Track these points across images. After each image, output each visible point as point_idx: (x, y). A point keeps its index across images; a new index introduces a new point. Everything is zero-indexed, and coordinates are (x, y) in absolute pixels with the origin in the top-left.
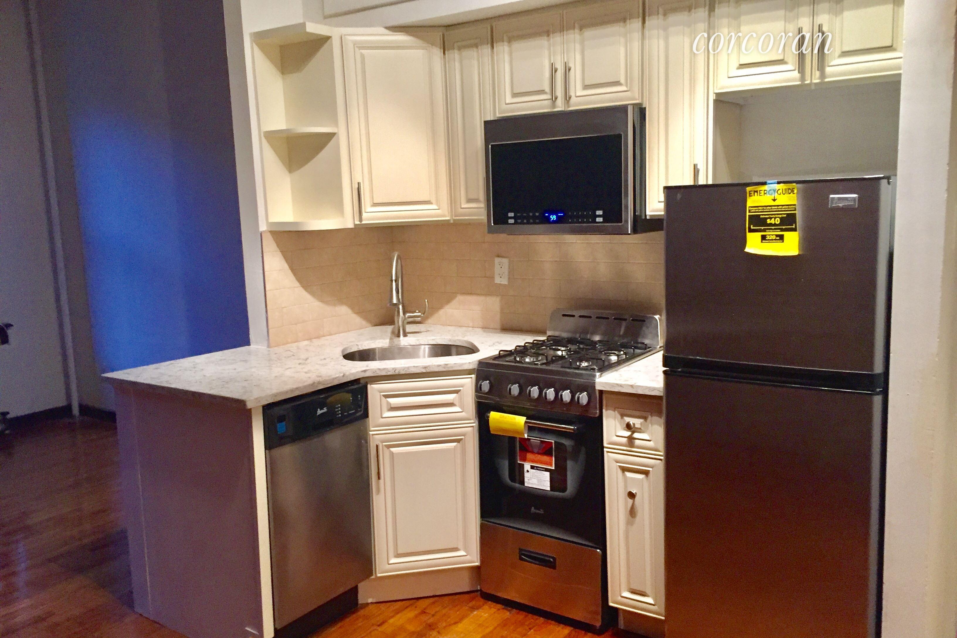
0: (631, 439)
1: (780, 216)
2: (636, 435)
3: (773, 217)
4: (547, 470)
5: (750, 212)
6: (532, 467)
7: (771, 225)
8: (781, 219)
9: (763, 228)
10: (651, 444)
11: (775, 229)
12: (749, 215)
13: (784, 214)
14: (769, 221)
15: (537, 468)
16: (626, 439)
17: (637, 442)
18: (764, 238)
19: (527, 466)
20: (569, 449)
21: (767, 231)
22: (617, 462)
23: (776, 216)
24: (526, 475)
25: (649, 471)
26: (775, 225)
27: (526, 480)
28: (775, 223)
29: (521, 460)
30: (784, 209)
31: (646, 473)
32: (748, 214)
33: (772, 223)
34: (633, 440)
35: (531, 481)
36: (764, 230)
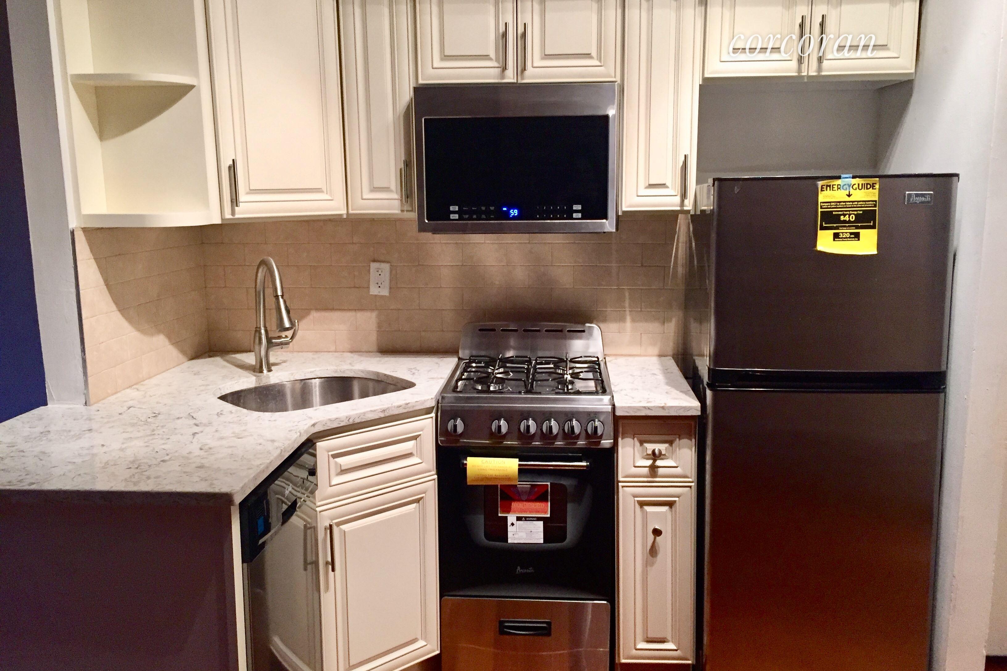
0: (653, 469)
1: (856, 213)
2: (659, 463)
3: (847, 214)
4: (539, 519)
5: (821, 208)
6: (519, 519)
7: (845, 222)
8: (856, 215)
9: (835, 225)
10: (678, 471)
11: (849, 226)
12: (821, 212)
13: (860, 210)
14: (842, 218)
15: (526, 519)
16: (647, 469)
17: (661, 471)
18: (836, 236)
19: (511, 518)
20: (569, 490)
21: (840, 228)
22: (635, 496)
23: (851, 212)
24: (510, 529)
25: (675, 501)
26: (849, 222)
27: (510, 535)
28: (849, 220)
29: (503, 512)
30: (860, 206)
31: (671, 504)
32: (820, 210)
33: (846, 220)
34: (656, 469)
35: (516, 536)
36: (837, 228)
